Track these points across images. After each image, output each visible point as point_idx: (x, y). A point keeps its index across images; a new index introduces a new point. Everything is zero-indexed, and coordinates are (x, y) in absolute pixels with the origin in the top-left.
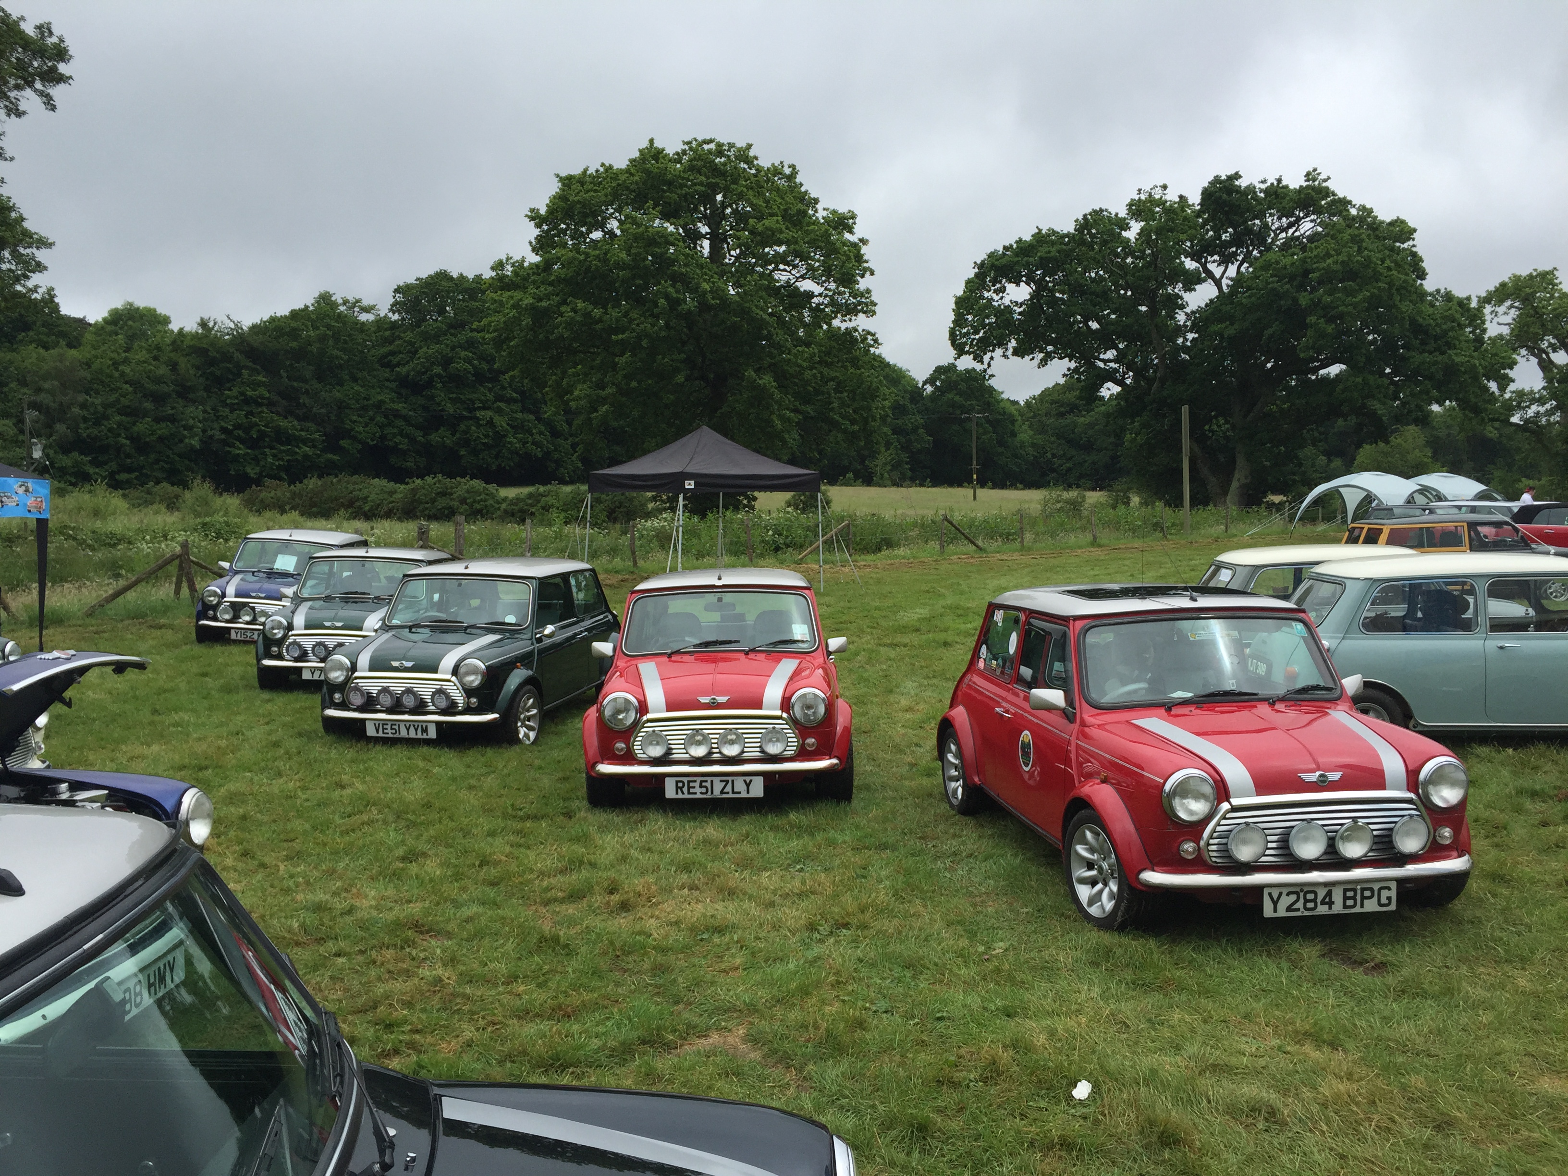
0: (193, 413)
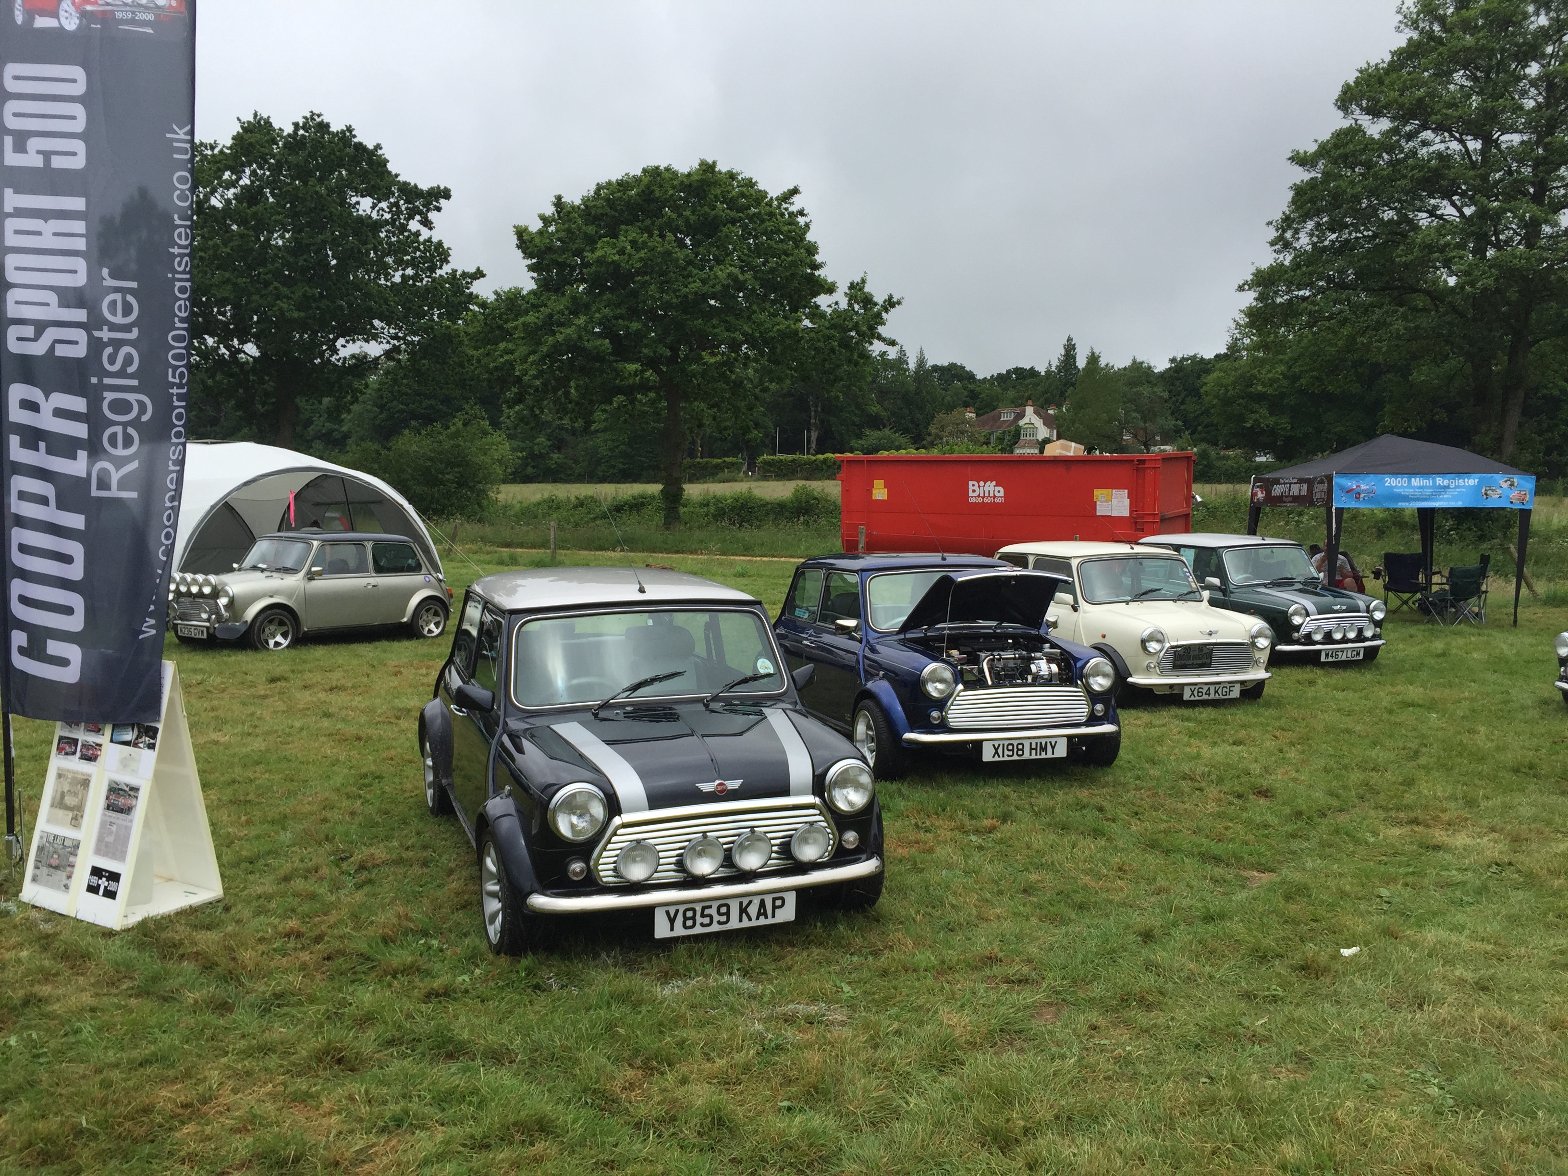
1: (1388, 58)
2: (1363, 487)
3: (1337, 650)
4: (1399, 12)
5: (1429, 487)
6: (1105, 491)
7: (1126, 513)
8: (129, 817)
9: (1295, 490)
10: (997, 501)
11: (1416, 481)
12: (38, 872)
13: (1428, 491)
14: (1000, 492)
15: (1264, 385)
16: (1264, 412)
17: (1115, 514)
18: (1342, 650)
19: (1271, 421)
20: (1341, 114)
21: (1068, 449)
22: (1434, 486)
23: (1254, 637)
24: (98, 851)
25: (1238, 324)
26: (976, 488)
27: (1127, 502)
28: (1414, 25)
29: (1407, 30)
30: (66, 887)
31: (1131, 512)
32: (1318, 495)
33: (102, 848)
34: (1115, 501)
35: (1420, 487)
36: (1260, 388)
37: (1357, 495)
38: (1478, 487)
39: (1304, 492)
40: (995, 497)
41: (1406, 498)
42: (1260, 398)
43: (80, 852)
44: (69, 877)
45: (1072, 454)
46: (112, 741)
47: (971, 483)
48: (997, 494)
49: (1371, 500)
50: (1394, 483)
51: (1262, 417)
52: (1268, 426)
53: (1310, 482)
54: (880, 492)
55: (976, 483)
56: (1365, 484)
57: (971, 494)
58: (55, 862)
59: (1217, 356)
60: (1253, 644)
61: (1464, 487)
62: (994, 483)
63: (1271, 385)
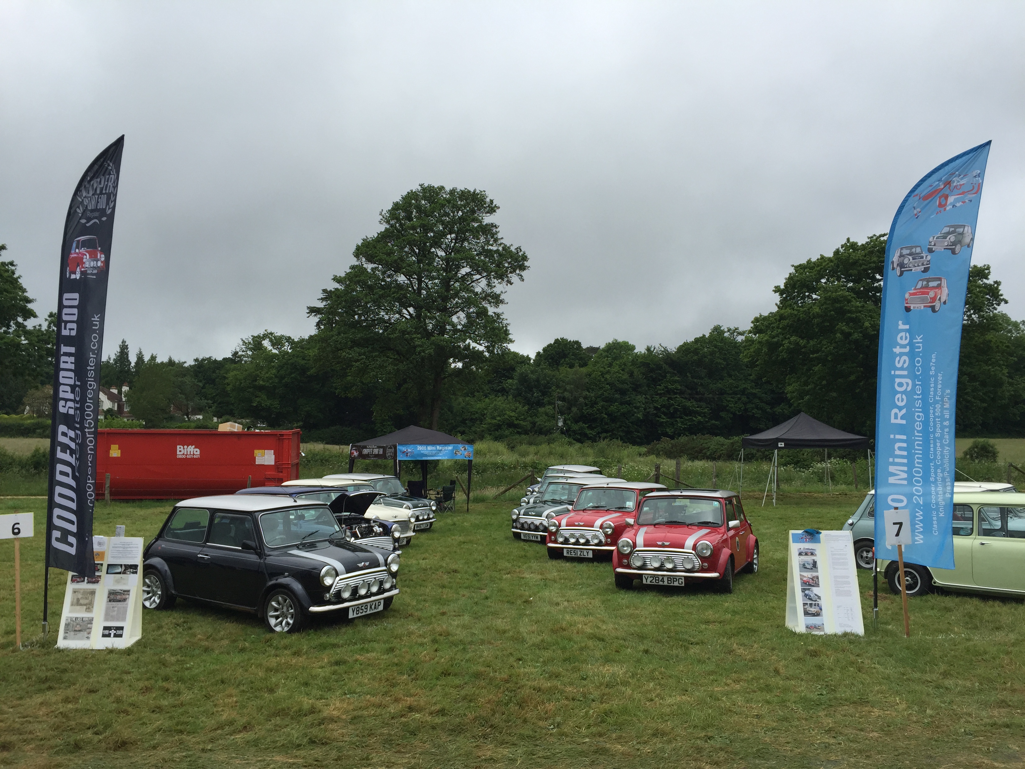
0: (640, 399)
1: (376, 235)
2: (409, 450)
3: (421, 524)
4: (381, 214)
5: (434, 450)
6: (261, 451)
7: (273, 463)
8: (125, 603)
9: (376, 451)
10: (195, 457)
11: (430, 448)
12: (67, 635)
13: (434, 452)
14: (197, 452)
15: (263, 380)
16: (264, 397)
17: (266, 463)
18: (422, 524)
19: (268, 403)
20: (356, 259)
21: (234, 427)
22: (436, 450)
23: (409, 518)
24: (106, 619)
25: (244, 342)
26: (182, 449)
27: (273, 457)
28: (388, 222)
29: (384, 223)
30: (88, 638)
31: (275, 462)
32: (389, 454)
33: (108, 617)
34: (266, 456)
35: (431, 450)
36: (261, 383)
37: (407, 454)
38: (452, 450)
39: (381, 452)
40: (194, 454)
41: (426, 456)
42: (261, 388)
43: (94, 622)
44: (89, 633)
45: (236, 430)
46: (107, 573)
47: (178, 447)
48: (195, 453)
49: (412, 456)
50: (421, 448)
51: (263, 400)
52: (266, 406)
53: (384, 448)
54: (115, 452)
55: (182, 447)
56: (409, 449)
57: (178, 453)
58: (78, 628)
59: (224, 359)
60: (410, 520)
61: (447, 450)
62: (194, 446)
63: (268, 381)
